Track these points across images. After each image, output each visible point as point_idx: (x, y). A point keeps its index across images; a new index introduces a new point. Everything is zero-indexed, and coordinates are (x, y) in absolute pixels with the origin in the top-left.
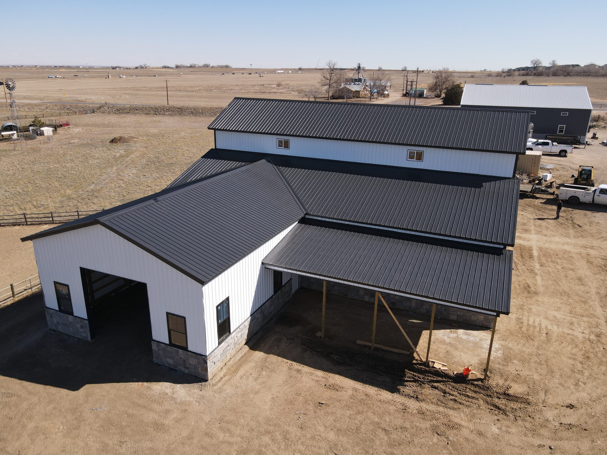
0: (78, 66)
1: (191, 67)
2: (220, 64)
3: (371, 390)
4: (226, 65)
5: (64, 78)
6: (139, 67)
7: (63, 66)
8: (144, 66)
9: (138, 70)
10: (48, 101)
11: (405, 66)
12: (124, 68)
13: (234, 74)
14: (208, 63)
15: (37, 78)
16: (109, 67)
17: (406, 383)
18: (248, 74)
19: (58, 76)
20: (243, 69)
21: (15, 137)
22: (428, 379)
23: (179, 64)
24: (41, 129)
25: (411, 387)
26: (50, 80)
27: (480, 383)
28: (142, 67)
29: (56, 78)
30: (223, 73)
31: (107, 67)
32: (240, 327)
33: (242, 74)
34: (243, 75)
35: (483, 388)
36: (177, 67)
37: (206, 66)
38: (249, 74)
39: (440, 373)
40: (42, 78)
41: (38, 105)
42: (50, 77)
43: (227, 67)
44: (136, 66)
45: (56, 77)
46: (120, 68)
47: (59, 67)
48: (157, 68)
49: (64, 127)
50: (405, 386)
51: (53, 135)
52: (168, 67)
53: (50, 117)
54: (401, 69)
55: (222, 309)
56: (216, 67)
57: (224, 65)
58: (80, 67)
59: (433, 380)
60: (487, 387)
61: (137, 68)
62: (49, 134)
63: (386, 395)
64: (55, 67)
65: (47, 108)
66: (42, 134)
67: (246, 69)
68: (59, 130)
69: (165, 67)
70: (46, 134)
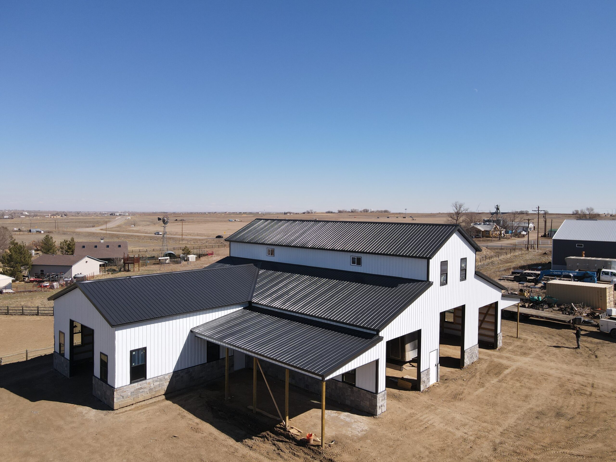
0: (258, 212)
1: (352, 212)
2: (380, 209)
3: (222, 436)
4: (385, 210)
5: (241, 221)
6: (306, 212)
7: (246, 213)
8: (310, 211)
9: (305, 215)
10: (213, 237)
11: (576, 209)
12: (293, 213)
13: (388, 218)
14: (367, 209)
15: (221, 221)
16: (283, 213)
17: (254, 437)
18: (402, 217)
19: (237, 220)
20: (399, 213)
21: (167, 261)
22: (276, 438)
23: (341, 209)
24: (188, 256)
25: (256, 440)
26: (230, 223)
27: (316, 448)
28: (308, 213)
29: (236, 222)
30: (378, 217)
31: (280, 213)
32: (158, 377)
33: (397, 217)
34: (397, 219)
35: (315, 453)
36: (340, 212)
37: (365, 211)
38: (404, 218)
39: (290, 436)
40: (225, 221)
41: (201, 240)
42: (231, 220)
43: (386, 211)
44: (304, 212)
45: (235, 220)
46: (290, 213)
47: (243, 213)
48: (322, 213)
49: (208, 256)
50: (252, 439)
51: (196, 261)
52: (331, 212)
53: (205, 248)
54: (571, 213)
55: (137, 355)
56: (376, 212)
57: (383, 210)
58: (259, 213)
59: (279, 440)
60: (319, 452)
61: (304, 213)
62: (193, 260)
63: (231, 441)
64: (240, 213)
65: (207, 242)
66: (187, 260)
67: (402, 213)
68: (203, 259)
69: (329, 212)
70: (190, 260)
